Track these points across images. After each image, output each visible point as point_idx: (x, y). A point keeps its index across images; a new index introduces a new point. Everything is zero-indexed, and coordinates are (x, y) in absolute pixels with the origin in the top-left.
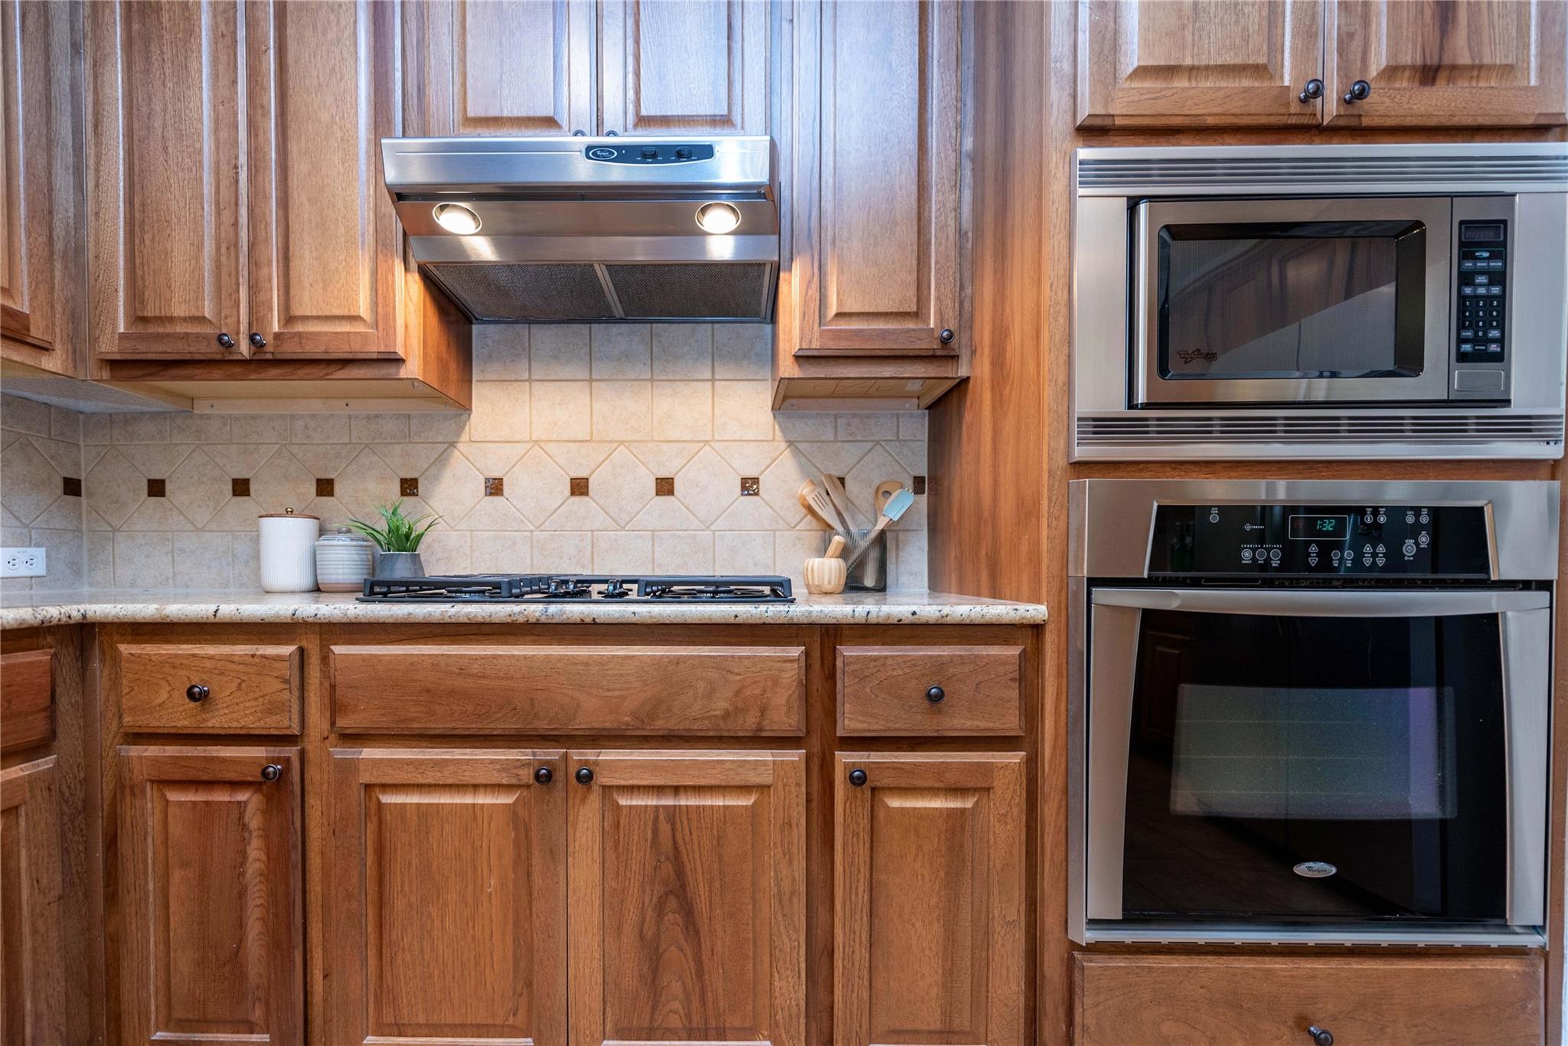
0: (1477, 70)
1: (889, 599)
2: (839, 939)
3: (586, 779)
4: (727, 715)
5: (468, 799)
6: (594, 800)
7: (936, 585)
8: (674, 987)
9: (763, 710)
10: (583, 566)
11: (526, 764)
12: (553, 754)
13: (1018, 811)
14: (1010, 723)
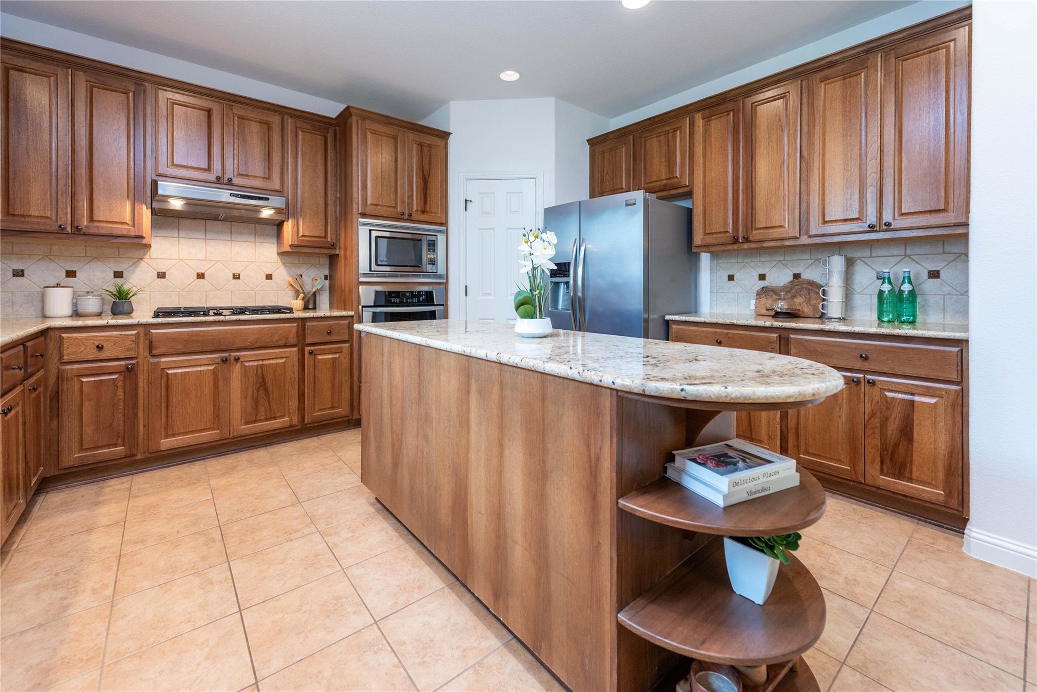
0: (431, 212)
1: (317, 310)
2: (306, 390)
3: (237, 359)
4: (277, 341)
5: (199, 369)
6: (239, 365)
7: (331, 307)
8: (262, 409)
9: (287, 339)
10: (202, 303)
11: (218, 358)
12: (226, 355)
13: (348, 357)
14: (346, 337)
